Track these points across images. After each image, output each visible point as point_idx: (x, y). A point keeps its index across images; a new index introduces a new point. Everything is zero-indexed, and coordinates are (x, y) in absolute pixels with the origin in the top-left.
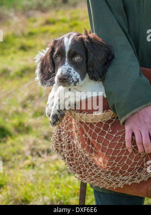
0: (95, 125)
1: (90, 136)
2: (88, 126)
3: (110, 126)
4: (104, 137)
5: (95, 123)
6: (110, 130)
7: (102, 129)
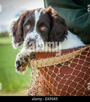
0: (48, 68)
1: (45, 78)
2: (43, 69)
3: (59, 70)
4: (55, 79)
5: (48, 67)
6: (59, 73)
7: (53, 71)
